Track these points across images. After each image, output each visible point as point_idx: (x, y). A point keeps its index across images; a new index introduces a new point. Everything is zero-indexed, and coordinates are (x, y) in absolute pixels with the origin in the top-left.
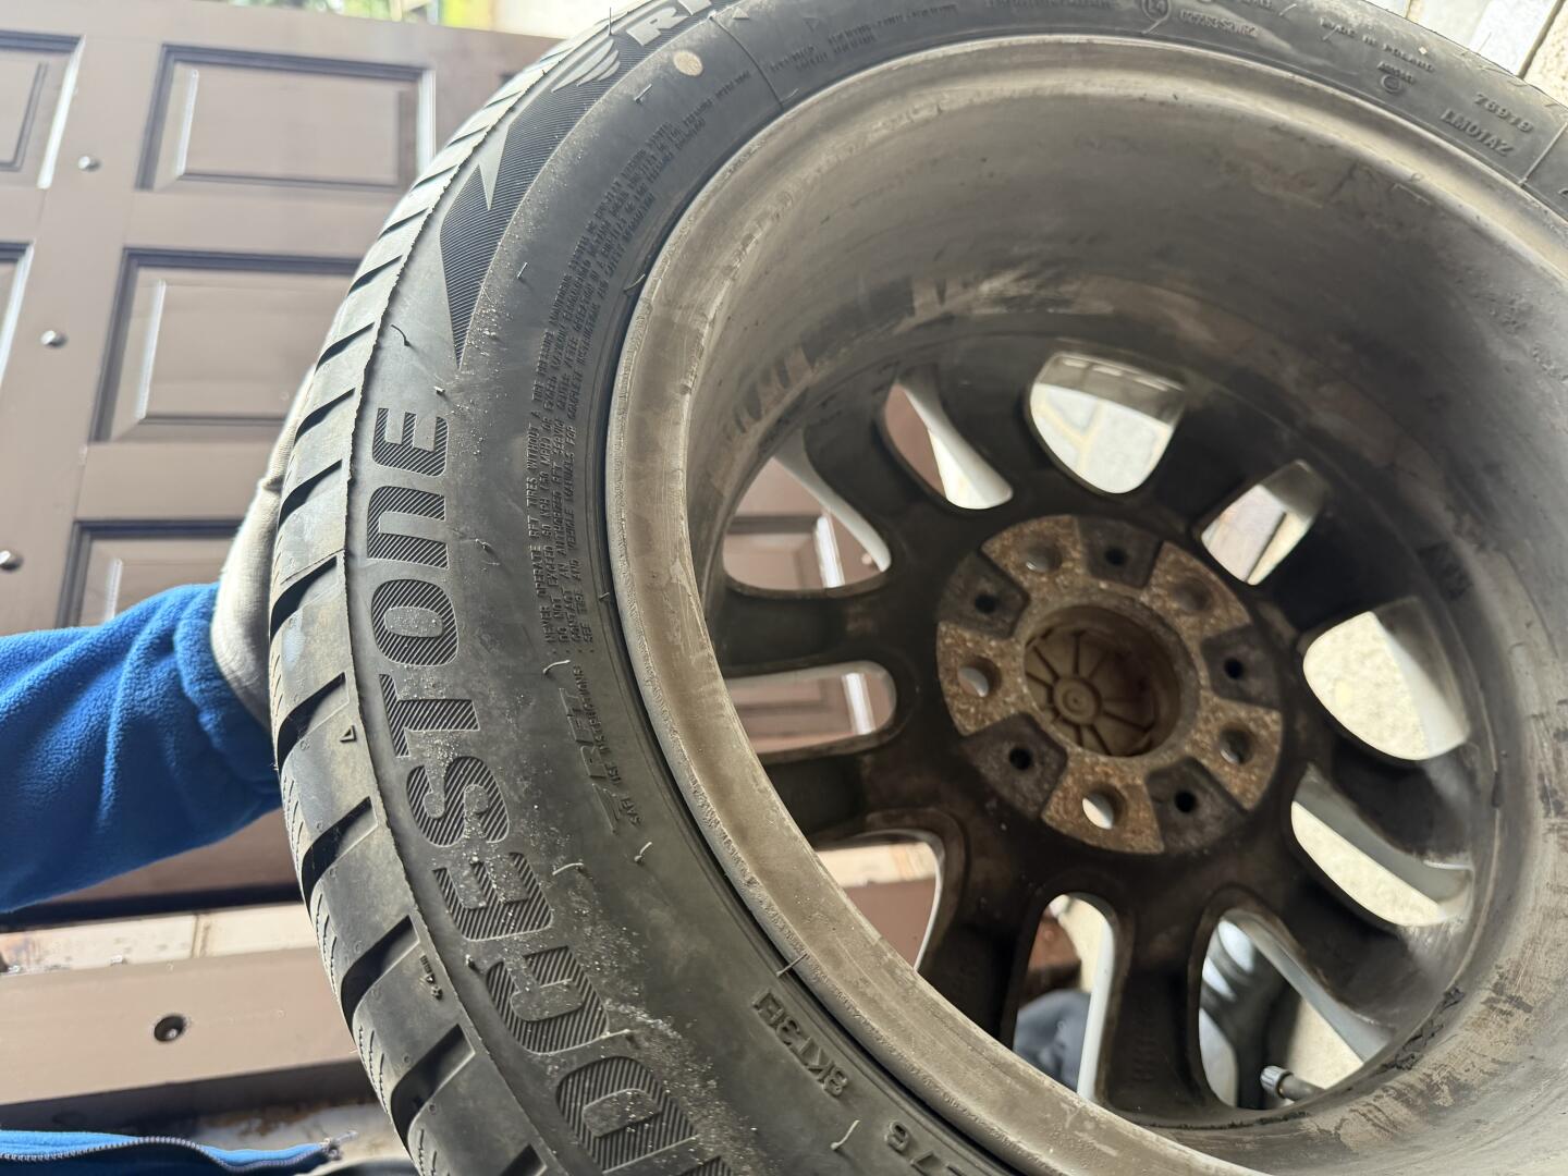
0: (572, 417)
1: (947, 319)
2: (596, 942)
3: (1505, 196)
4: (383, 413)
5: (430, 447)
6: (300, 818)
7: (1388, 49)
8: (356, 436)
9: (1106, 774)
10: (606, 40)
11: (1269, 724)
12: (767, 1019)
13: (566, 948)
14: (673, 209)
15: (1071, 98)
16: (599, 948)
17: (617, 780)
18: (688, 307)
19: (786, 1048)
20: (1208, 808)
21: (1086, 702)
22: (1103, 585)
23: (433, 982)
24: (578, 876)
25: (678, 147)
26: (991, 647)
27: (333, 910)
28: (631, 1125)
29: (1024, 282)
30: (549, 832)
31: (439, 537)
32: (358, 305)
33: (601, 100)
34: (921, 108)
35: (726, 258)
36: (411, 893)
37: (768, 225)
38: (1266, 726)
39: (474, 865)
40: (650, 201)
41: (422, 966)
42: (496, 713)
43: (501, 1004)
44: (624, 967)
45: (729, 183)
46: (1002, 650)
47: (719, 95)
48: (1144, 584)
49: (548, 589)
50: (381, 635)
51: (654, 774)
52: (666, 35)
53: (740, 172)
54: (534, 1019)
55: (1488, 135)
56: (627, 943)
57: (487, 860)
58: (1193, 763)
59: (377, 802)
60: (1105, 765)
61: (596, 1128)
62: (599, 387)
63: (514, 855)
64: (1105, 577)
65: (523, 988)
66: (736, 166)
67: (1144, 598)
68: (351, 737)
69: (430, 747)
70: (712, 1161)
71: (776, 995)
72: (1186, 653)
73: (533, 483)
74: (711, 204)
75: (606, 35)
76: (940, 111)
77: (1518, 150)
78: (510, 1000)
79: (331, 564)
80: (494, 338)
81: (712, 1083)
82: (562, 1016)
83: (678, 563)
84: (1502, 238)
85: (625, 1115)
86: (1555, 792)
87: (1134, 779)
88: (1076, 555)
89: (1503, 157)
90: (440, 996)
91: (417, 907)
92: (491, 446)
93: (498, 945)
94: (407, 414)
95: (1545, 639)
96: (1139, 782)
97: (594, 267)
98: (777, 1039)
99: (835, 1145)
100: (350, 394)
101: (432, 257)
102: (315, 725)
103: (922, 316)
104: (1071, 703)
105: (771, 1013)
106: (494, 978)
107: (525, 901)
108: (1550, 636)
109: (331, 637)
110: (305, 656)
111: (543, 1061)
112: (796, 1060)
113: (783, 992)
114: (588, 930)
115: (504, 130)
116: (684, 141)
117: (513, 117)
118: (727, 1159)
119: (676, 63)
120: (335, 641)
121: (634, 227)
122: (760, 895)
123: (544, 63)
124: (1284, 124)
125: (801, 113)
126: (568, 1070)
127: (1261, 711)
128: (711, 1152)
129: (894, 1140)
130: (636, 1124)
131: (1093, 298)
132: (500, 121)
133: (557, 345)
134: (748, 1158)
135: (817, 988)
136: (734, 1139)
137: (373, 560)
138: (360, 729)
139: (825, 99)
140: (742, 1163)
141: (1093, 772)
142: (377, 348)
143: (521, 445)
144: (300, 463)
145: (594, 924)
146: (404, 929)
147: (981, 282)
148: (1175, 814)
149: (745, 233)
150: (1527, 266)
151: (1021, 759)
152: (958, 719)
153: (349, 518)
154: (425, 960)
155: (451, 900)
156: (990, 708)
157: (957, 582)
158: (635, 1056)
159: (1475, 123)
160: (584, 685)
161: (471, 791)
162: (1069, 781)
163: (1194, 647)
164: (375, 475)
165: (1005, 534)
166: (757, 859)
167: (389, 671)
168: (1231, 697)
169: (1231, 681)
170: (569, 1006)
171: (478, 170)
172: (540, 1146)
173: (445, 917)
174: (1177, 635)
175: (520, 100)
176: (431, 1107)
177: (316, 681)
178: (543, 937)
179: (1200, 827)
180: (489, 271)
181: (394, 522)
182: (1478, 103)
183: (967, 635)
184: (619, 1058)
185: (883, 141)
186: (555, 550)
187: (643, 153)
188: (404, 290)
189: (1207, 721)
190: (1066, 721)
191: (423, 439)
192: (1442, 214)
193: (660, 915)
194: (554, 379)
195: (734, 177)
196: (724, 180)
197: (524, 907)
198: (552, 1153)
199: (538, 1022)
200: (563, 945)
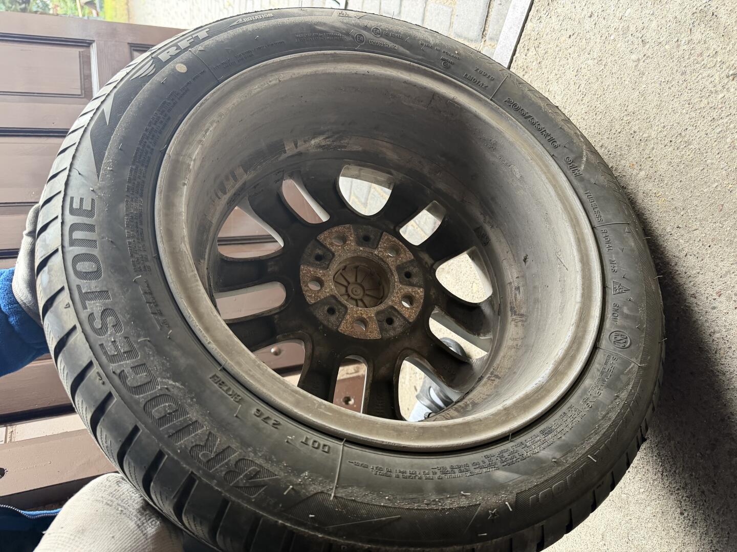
0: (141, 196)
1: (300, 154)
2: (155, 363)
3: (486, 104)
4: (72, 198)
5: (89, 209)
6: (52, 335)
7: (444, 52)
8: (63, 207)
9: (361, 313)
10: (150, 60)
11: (420, 292)
12: (214, 381)
13: (145, 364)
14: (178, 121)
15: (329, 74)
16: (156, 363)
17: (161, 314)
18: (184, 156)
19: (220, 390)
20: (397, 323)
21: (360, 291)
22: (361, 249)
23: (101, 379)
24: (148, 343)
25: (179, 99)
26: (320, 273)
27: (66, 363)
28: (168, 414)
29: (328, 140)
30: (137, 330)
31: (94, 239)
32: (61, 161)
33: (149, 83)
34: (273, 80)
35: (199, 137)
36: (92, 352)
37: (215, 125)
38: (418, 293)
39: (112, 342)
40: (169, 119)
41: (97, 375)
42: (117, 294)
43: (124, 383)
44: (164, 369)
45: (199, 111)
46: (324, 274)
47: (194, 79)
48: (377, 248)
49: (134, 254)
50: (77, 273)
51: (174, 312)
52: (173, 57)
53: (203, 107)
54: (135, 386)
55: (479, 82)
56: (165, 362)
57: (117, 340)
58: (392, 307)
59: (78, 326)
60: (361, 310)
61: (157, 416)
62: (151, 186)
63: (125, 338)
64: (362, 246)
65: (131, 377)
66: (201, 105)
67: (376, 252)
68: (68, 306)
69: (95, 307)
70: (194, 422)
71: (217, 375)
72: (391, 271)
73: (127, 219)
74: (192, 119)
75: (150, 58)
76: (280, 81)
77: (489, 87)
78: (127, 381)
79: (57, 251)
80: (111, 170)
81: (195, 400)
82: (144, 384)
83: (183, 243)
84: (484, 118)
85: (166, 411)
86: (514, 308)
87: (371, 315)
88: (351, 238)
89: (484, 89)
90: (104, 383)
91: (94, 357)
92: (112, 208)
93: (122, 365)
94: (81, 198)
95: (512, 256)
96: (373, 315)
97: (148, 143)
98: (217, 387)
99: (235, 415)
100: (60, 192)
101: (87, 142)
102: (55, 304)
103: (289, 153)
104: (354, 292)
105: (215, 380)
106: (122, 376)
107: (130, 351)
108: (513, 255)
109: (58, 274)
110: (50, 282)
111: (139, 398)
112: (224, 392)
113: (221, 375)
114: (152, 358)
115: (112, 95)
116: (181, 97)
117: (116, 90)
118: (200, 421)
119: (177, 68)
120: (60, 275)
121: (163, 128)
122: (212, 347)
123: (128, 68)
124: (408, 81)
125: (225, 84)
126: (147, 400)
127: (417, 289)
128: (194, 419)
129: (256, 413)
130: (169, 414)
131: (354, 145)
132: (111, 92)
133: (135, 172)
134: (206, 420)
135: (232, 372)
136: (202, 415)
137: (71, 248)
138: (71, 303)
139: (235, 78)
140: (205, 421)
141: (357, 313)
142: (69, 176)
143: (123, 207)
144: (43, 217)
145: (154, 356)
146: (90, 364)
147: (311, 140)
148: (386, 325)
149: (206, 128)
150: (493, 128)
151: (331, 311)
152: (308, 299)
153: (62, 235)
154: (98, 373)
155: (105, 353)
156: (320, 294)
157: (308, 251)
158: (168, 393)
159: (475, 78)
160: (148, 285)
161: (110, 320)
162: (348, 317)
163: (393, 268)
164: (70, 219)
165: (325, 232)
166: (212, 337)
167: (80, 284)
168: (407, 285)
169: (407, 279)
170: (146, 381)
171: (103, 110)
172: (140, 425)
173: (104, 359)
174: (388, 265)
175: (118, 83)
176: (103, 419)
177: (54, 289)
178: (137, 361)
179: (394, 329)
180: (109, 147)
181: (78, 235)
182: (476, 70)
183: (311, 269)
184: (163, 395)
185: (258, 92)
186: (136, 241)
187: (165, 102)
188: (78, 155)
189: (397, 293)
190: (352, 298)
191: (87, 206)
192: (464, 111)
193: (176, 353)
194: (134, 183)
195: (201, 108)
196: (197, 110)
197: (130, 353)
198: (143, 426)
199: (136, 387)
200: (143, 363)
